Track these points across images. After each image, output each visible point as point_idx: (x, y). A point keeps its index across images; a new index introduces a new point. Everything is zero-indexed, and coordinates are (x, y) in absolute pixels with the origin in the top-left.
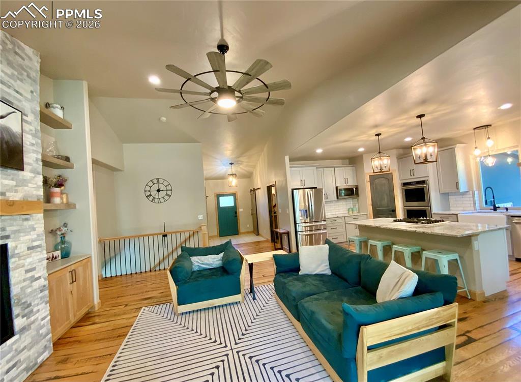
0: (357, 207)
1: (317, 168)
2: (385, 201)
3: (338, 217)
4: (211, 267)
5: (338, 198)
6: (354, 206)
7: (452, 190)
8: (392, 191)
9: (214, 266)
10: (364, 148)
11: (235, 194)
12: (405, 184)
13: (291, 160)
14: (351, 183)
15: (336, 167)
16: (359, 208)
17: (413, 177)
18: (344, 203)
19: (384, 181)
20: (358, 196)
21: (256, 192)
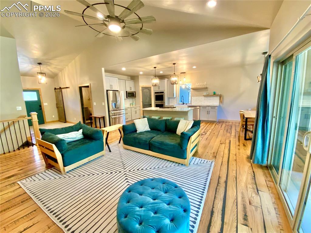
0: (134, 103)
1: (118, 79)
2: (147, 101)
3: (128, 108)
4: (75, 140)
5: (127, 97)
6: (133, 102)
7: (172, 97)
8: (150, 95)
9: (77, 139)
10: (143, 72)
11: (38, 90)
12: (156, 93)
13: (106, 71)
14: (133, 90)
15: (126, 80)
16: (135, 103)
17: (159, 90)
18: (129, 100)
19: (147, 90)
20: (136, 97)
21: (62, 90)
